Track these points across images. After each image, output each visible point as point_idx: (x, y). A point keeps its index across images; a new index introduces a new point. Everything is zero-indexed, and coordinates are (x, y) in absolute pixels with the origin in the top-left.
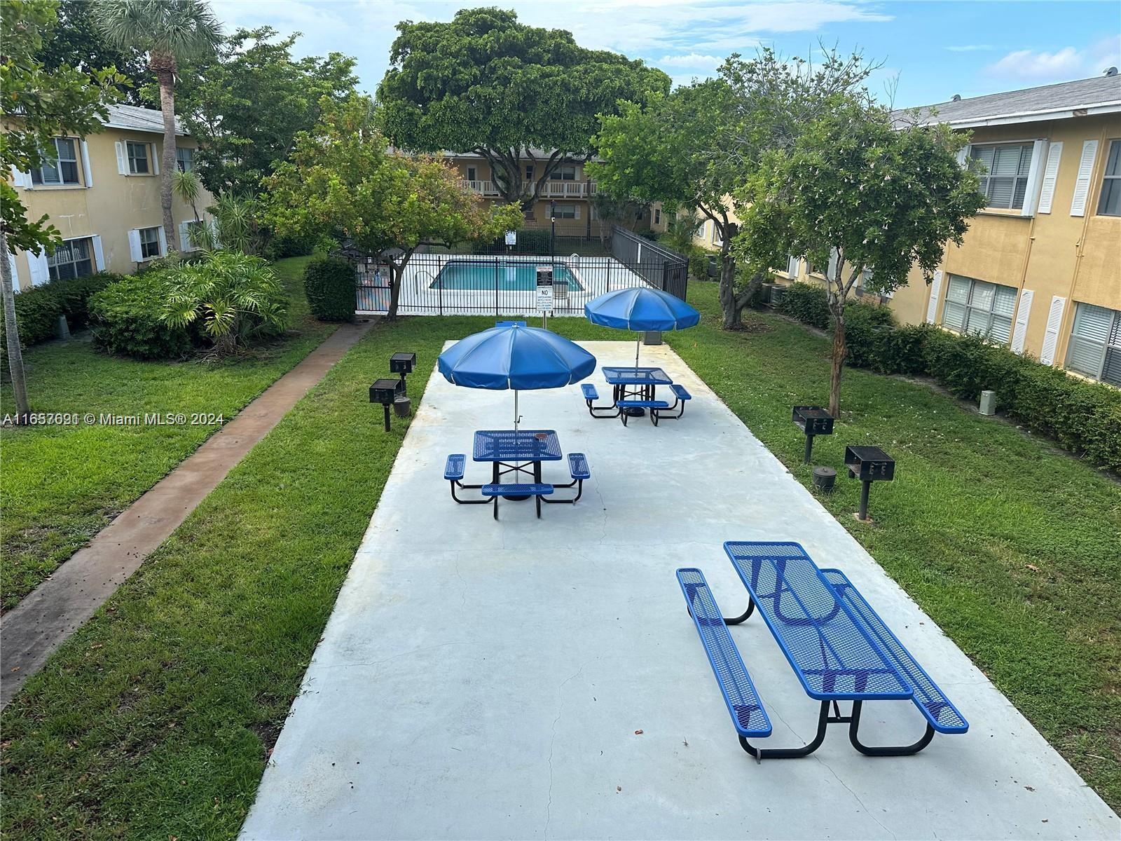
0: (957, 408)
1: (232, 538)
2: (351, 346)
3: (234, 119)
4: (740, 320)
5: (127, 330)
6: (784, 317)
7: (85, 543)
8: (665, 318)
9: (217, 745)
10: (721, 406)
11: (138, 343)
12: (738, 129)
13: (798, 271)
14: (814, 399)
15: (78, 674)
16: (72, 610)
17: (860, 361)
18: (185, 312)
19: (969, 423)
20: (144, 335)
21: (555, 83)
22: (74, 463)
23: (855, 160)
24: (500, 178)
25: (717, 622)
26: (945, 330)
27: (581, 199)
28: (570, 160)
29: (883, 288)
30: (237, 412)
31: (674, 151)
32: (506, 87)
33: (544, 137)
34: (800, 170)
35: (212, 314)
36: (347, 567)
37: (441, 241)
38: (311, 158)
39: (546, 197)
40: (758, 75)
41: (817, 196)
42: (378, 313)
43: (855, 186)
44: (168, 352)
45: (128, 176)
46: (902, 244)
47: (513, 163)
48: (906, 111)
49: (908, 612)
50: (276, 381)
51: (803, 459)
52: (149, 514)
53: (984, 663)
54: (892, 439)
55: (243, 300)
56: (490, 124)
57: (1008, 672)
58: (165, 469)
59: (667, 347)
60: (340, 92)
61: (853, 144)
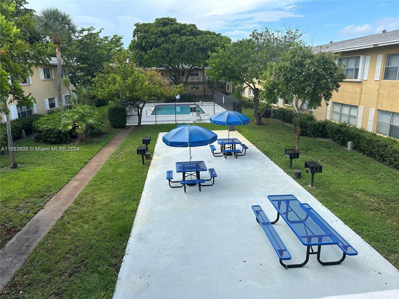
0: (339, 148)
1: (94, 203)
2: (126, 136)
3: (81, 59)
4: (261, 121)
5: (48, 133)
6: (276, 120)
7: (42, 207)
8: (238, 121)
9: (99, 273)
10: (259, 151)
11: (52, 138)
12: (258, 56)
13: (280, 104)
14: (290, 147)
15: (47, 252)
16: (41, 230)
17: (304, 134)
18: (68, 126)
19: (344, 153)
20: (54, 135)
21: (191, 42)
22: (34, 180)
23: (301, 64)
24: (173, 76)
25: (268, 223)
26: (333, 121)
27: (201, 82)
28: (197, 69)
29: (313, 107)
30: (89, 160)
31: (236, 64)
32: (174, 44)
33: (188, 61)
34: (282, 68)
35: (78, 127)
36: (136, 211)
37: (156, 98)
38: (109, 71)
39: (189, 82)
40: (264, 37)
41: (288, 77)
42: (134, 124)
43: (301, 73)
44: (62, 141)
45: (44, 80)
46: (319, 92)
47: (177, 70)
48: (318, 47)
49: (332, 217)
50: (101, 149)
51: (289, 167)
52: (63, 196)
53: (359, 233)
54: (319, 159)
55: (88, 121)
56: (169, 57)
57: (368, 235)
58: (67, 181)
59: (237, 131)
60: (117, 48)
61: (300, 59)
